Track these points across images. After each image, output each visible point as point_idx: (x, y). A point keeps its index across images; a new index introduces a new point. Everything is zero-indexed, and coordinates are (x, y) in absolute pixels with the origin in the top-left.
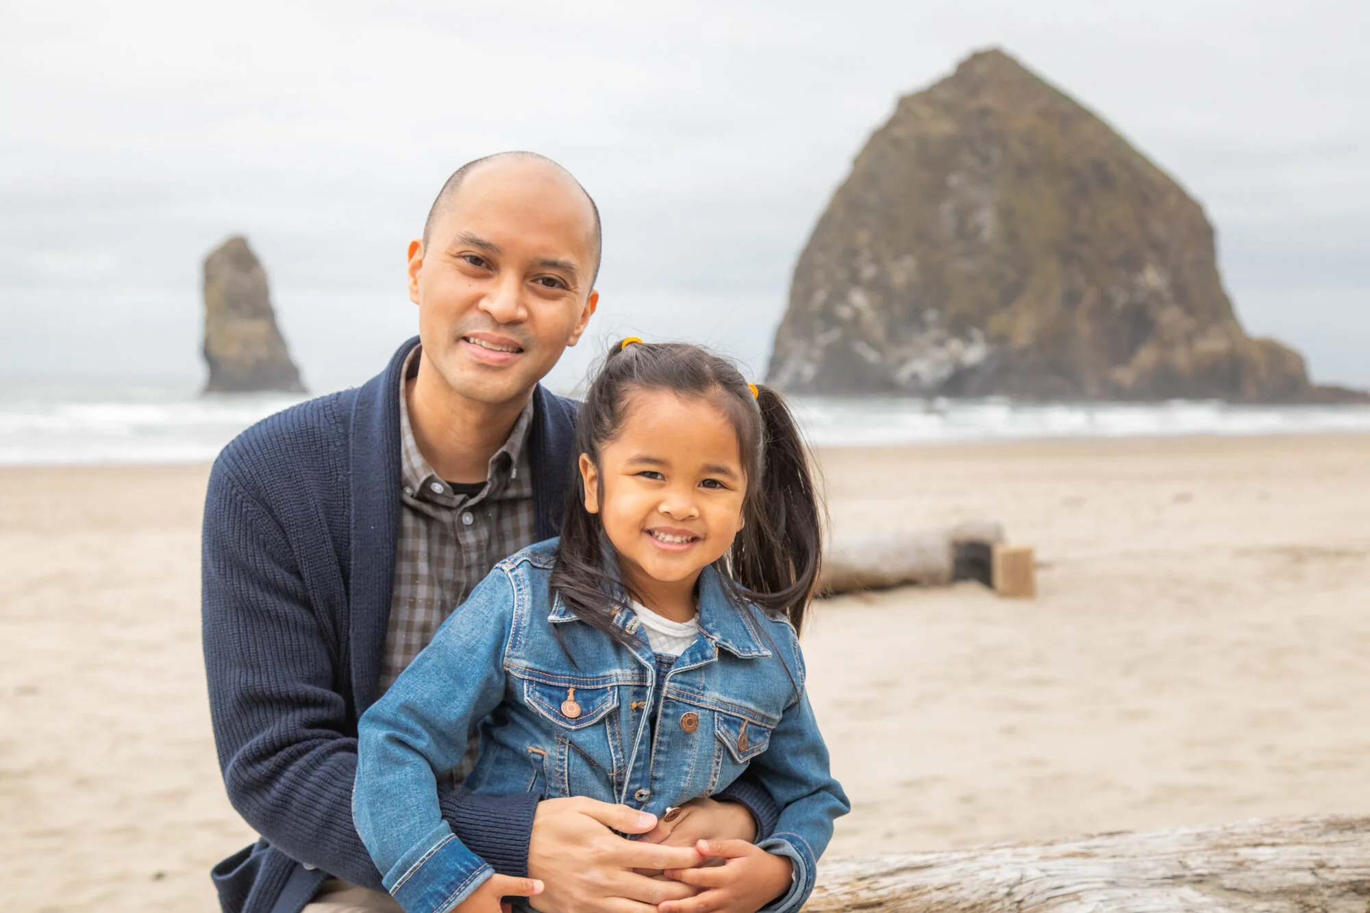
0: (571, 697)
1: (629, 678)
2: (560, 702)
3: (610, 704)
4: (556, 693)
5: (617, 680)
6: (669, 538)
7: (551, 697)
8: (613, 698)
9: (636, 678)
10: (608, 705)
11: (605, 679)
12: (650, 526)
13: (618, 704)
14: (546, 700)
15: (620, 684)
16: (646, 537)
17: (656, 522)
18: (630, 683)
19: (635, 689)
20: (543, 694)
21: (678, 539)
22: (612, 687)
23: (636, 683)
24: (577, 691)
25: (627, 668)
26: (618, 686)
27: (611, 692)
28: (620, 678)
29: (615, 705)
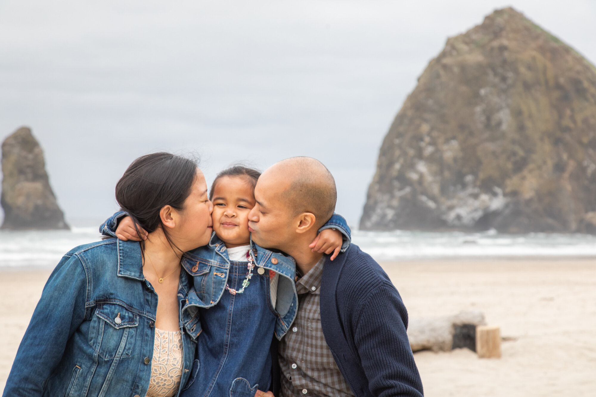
0: (198, 265)
1: (215, 264)
2: (193, 266)
3: (207, 271)
4: (193, 263)
5: (211, 264)
8: (208, 269)
9: (218, 264)
10: (206, 271)
11: (208, 262)
12: (222, 222)
13: (209, 272)
14: (188, 265)
15: (212, 265)
16: (222, 225)
18: (215, 266)
19: (217, 268)
22: (209, 265)
23: (217, 266)
24: (200, 264)
25: (216, 260)
26: (211, 266)
27: (208, 267)
28: (212, 263)
29: (208, 271)
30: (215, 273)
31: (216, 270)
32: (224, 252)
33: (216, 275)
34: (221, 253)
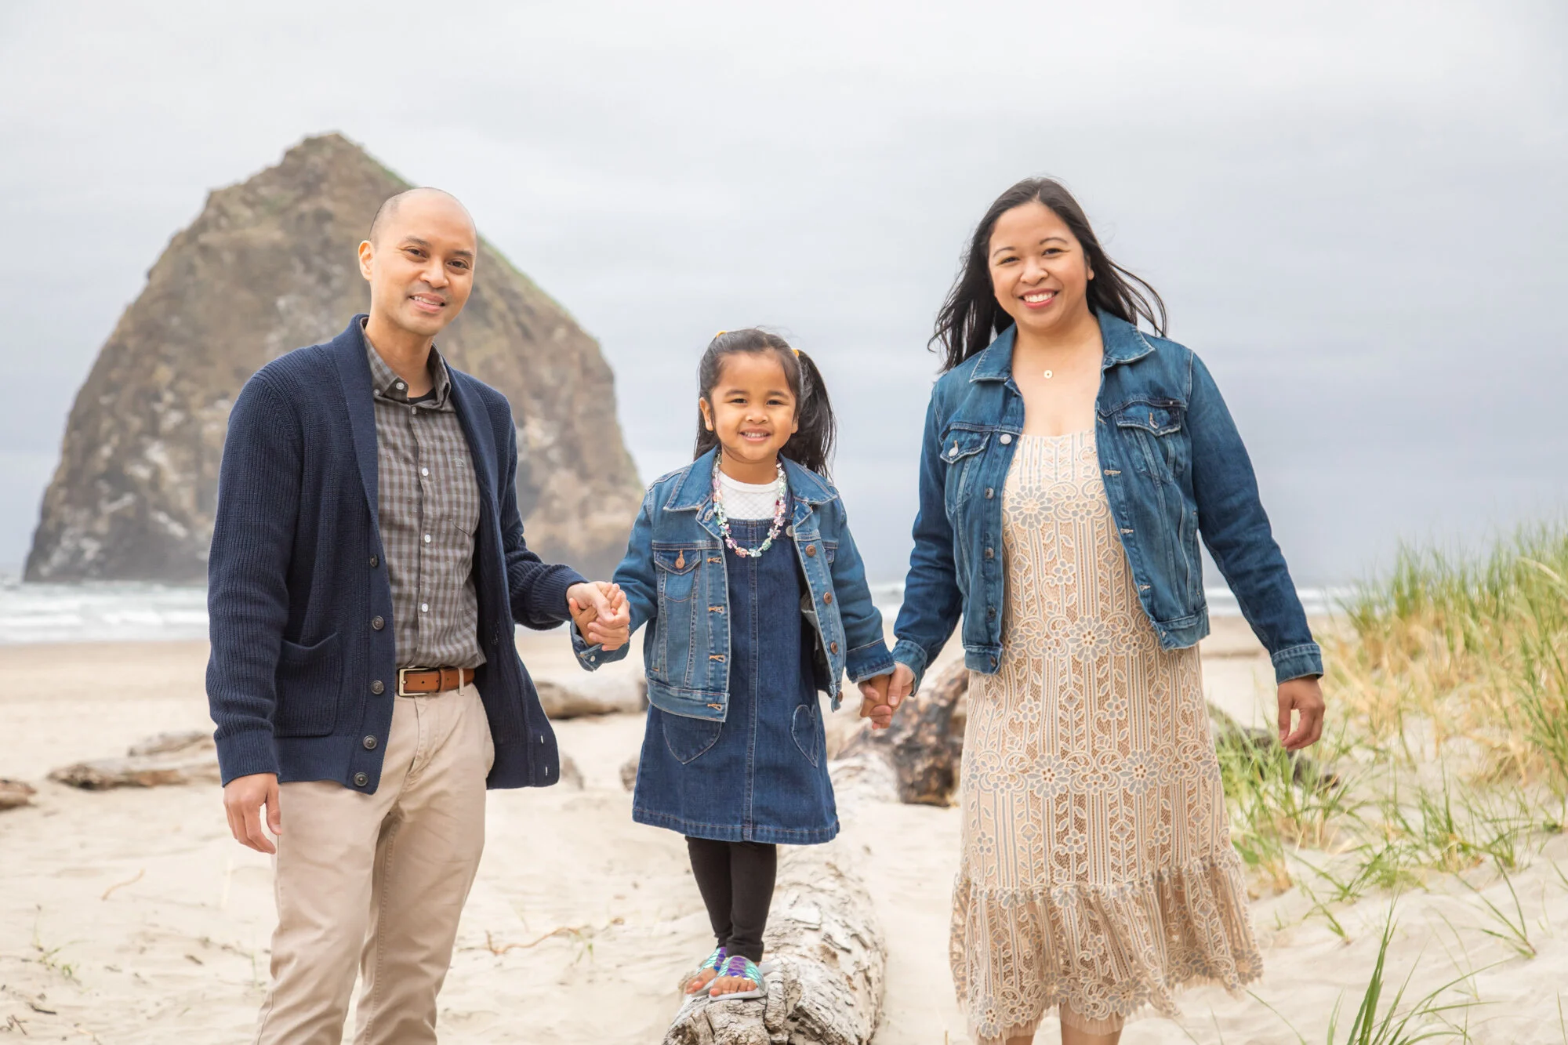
0: (681, 555)
2: (675, 559)
3: (697, 561)
4: (673, 555)
5: (699, 546)
6: (753, 435)
7: (670, 558)
9: (709, 544)
11: (695, 545)
12: (741, 430)
14: (667, 560)
16: (741, 436)
17: (745, 427)
18: (705, 547)
19: (708, 550)
20: (665, 557)
21: (758, 435)
22: (697, 550)
24: (684, 552)
25: (703, 539)
26: (700, 549)
27: (698, 553)
30: (709, 560)
31: (710, 554)
32: (710, 521)
33: (712, 562)
34: (705, 524)
